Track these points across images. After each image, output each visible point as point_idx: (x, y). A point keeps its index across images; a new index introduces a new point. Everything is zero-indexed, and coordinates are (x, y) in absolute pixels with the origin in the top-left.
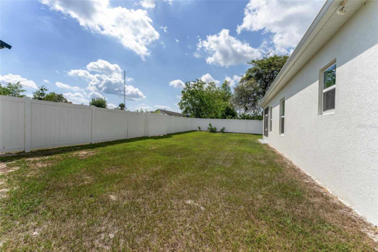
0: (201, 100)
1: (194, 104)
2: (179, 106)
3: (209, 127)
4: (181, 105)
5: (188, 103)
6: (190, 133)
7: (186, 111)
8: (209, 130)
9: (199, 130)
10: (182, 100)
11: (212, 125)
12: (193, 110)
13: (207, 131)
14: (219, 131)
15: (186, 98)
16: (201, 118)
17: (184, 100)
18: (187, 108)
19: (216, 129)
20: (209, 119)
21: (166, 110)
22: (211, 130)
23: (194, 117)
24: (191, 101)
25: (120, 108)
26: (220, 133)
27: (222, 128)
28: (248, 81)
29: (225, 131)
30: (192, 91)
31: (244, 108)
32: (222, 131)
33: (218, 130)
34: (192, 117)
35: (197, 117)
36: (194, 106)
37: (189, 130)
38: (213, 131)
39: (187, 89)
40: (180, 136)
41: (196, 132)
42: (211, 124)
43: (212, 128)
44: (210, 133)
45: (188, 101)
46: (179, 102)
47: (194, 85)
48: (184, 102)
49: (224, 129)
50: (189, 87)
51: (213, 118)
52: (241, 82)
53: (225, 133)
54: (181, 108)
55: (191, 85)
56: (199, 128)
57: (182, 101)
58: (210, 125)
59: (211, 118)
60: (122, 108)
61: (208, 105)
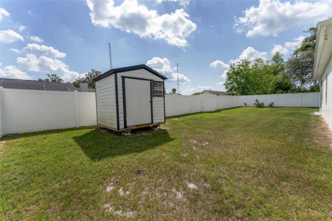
0: (246, 78)
1: (239, 83)
2: (224, 87)
3: (256, 103)
4: (226, 85)
5: (233, 83)
6: (236, 109)
7: (231, 90)
8: (256, 106)
9: (245, 105)
10: (227, 80)
11: (259, 101)
12: (238, 88)
13: (254, 107)
14: (268, 106)
15: (231, 78)
16: (247, 95)
17: (228, 81)
18: (232, 87)
19: (263, 104)
20: (256, 95)
21: (211, 90)
22: (257, 105)
23: (240, 95)
24: (236, 80)
25: (173, 92)
26: (269, 108)
27: (271, 103)
28: (304, 52)
29: (274, 106)
30: (236, 71)
31: (300, 81)
32: (271, 106)
33: (266, 104)
34: (238, 95)
35: (243, 95)
36: (239, 85)
37: (235, 106)
38: (260, 106)
39: (232, 70)
40: (228, 111)
41: (242, 108)
42: (258, 99)
43: (258, 104)
44: (256, 108)
45: (234, 80)
46: (225, 83)
47: (239, 65)
48: (229, 82)
49: (272, 103)
50: (234, 69)
51: (260, 94)
52: (295, 54)
53: (275, 107)
54: (226, 88)
55: (235, 67)
56: (245, 104)
57: (227, 82)
58: (257, 101)
59: (257, 94)
60: (174, 92)
61: (254, 82)
